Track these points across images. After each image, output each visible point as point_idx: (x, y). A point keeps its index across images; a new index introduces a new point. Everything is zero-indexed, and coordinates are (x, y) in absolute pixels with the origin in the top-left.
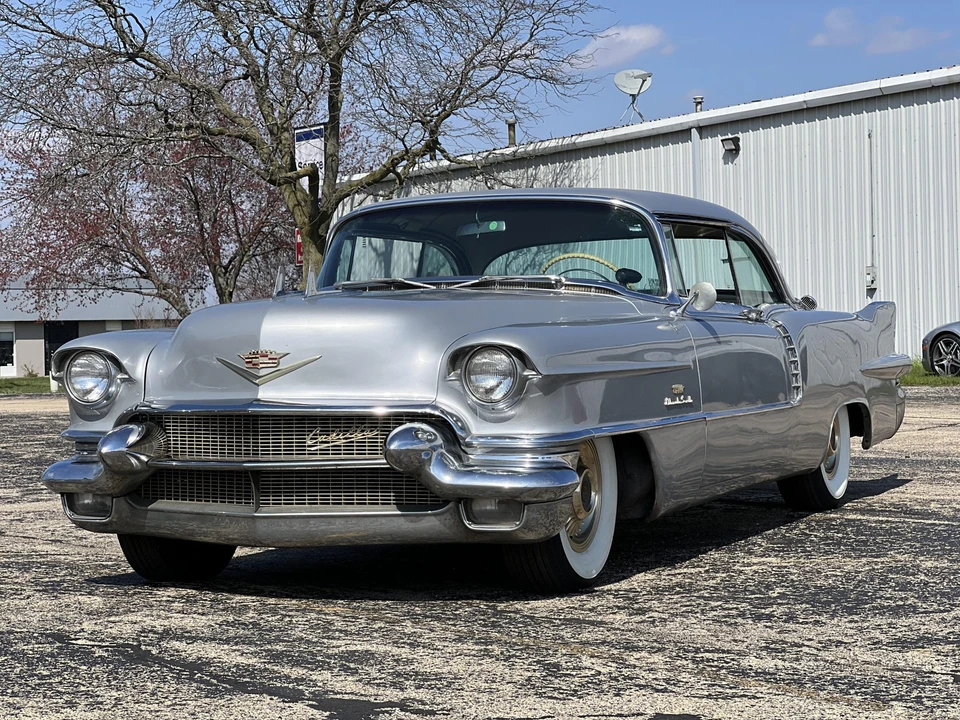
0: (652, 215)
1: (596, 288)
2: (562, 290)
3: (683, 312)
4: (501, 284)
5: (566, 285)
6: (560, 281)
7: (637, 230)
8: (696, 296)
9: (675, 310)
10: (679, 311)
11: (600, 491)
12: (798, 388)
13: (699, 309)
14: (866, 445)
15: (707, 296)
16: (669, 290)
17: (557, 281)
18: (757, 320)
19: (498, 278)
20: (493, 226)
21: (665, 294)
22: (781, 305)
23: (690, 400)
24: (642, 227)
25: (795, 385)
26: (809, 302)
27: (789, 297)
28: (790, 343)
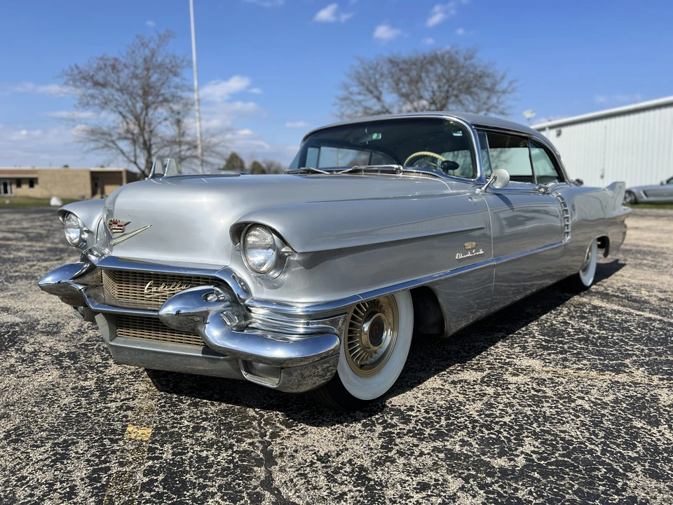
0: (470, 125)
1: (423, 173)
2: (401, 175)
3: (486, 189)
4: (365, 171)
5: (404, 172)
6: (399, 169)
7: (459, 135)
8: (495, 178)
9: (480, 188)
10: (483, 188)
11: (395, 328)
12: (568, 233)
13: (497, 187)
14: (606, 255)
15: (503, 178)
16: (479, 175)
17: (397, 169)
18: (544, 193)
19: (363, 167)
20: (375, 136)
21: (474, 176)
22: (562, 183)
23: (481, 252)
24: (463, 133)
25: (566, 231)
26: (579, 182)
27: (567, 179)
28: (565, 206)
